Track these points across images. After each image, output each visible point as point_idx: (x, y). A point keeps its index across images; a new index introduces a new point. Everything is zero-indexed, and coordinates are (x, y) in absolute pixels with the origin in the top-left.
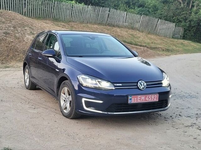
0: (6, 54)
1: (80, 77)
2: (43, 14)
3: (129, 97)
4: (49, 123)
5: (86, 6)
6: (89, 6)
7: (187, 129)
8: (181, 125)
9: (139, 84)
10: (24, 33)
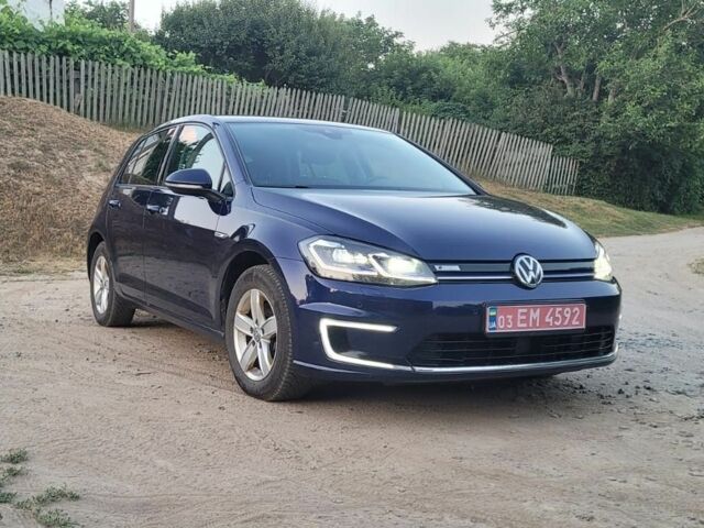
0: (18, 230)
1: (308, 245)
2: (136, 113)
3: (488, 309)
4: (199, 413)
5: (272, 91)
6: (283, 91)
7: (688, 427)
8: (666, 417)
9: (518, 265)
10: (77, 168)
